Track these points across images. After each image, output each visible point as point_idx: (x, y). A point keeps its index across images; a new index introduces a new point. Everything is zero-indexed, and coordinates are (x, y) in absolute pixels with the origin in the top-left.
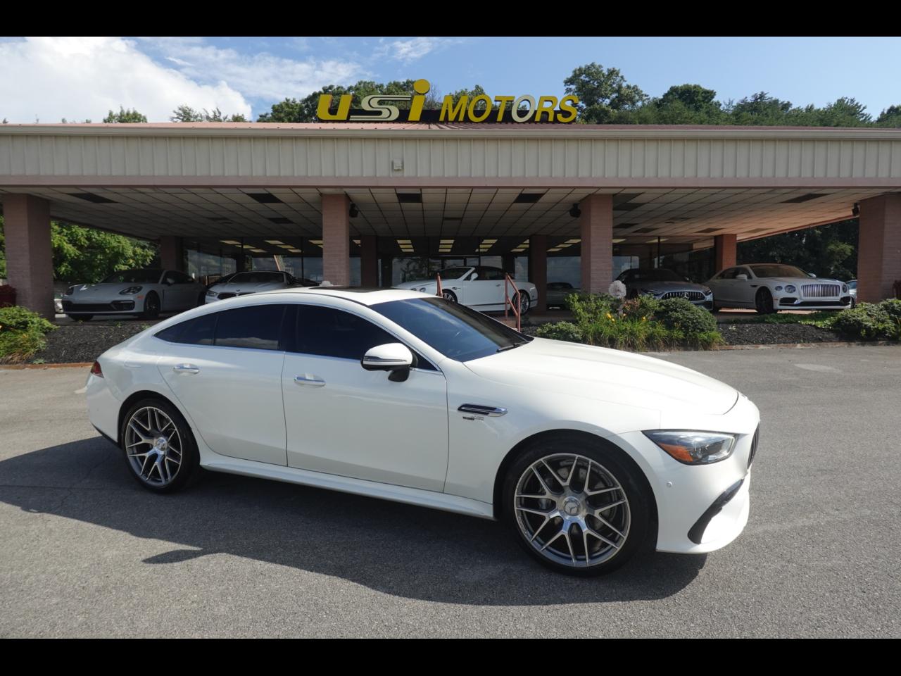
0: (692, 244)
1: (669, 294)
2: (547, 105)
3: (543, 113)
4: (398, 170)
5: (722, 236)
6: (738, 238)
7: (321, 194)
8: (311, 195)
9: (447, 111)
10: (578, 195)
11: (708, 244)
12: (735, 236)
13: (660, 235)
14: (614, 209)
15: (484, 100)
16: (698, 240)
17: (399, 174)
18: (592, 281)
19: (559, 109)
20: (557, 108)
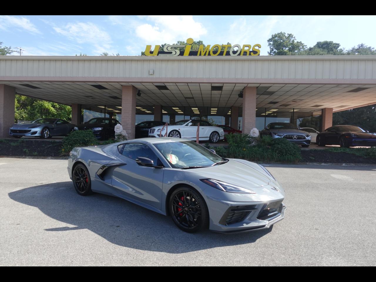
0: (312, 113)
1: (286, 135)
2: (246, 48)
3: (244, 52)
4: (152, 74)
5: (325, 109)
6: (333, 111)
7: (122, 86)
8: (118, 86)
9: (201, 52)
10: (239, 88)
11: (319, 113)
12: (332, 109)
13: (294, 108)
14: (257, 94)
15: (218, 47)
16: (314, 110)
17: (151, 76)
18: (245, 128)
19: (252, 50)
20: (251, 50)
